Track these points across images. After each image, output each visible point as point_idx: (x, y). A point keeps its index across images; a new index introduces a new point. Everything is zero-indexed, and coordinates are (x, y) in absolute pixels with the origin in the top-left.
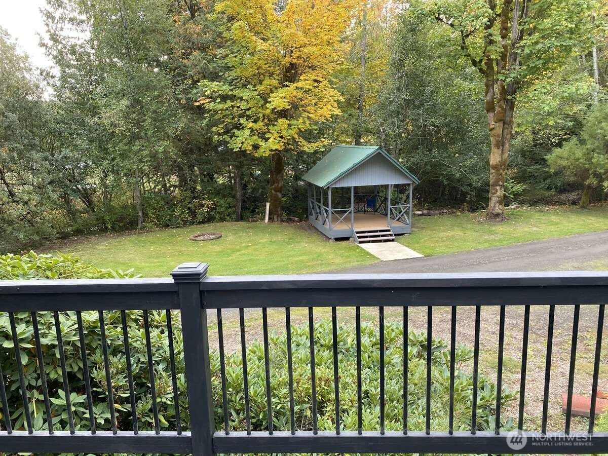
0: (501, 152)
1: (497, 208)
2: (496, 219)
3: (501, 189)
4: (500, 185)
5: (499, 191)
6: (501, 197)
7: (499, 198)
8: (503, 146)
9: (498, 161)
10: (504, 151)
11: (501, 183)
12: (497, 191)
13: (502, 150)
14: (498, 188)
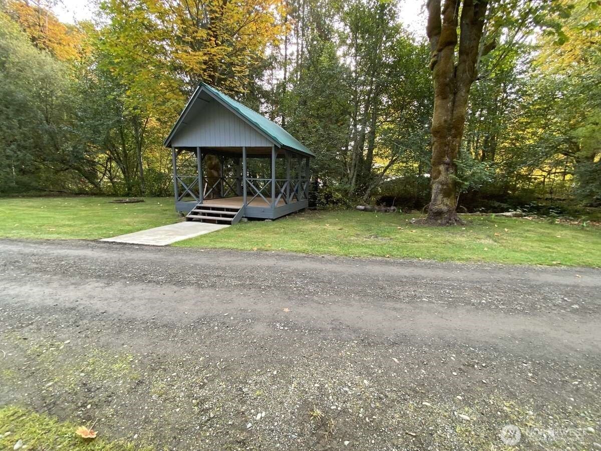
0: (450, 105)
1: (438, 203)
2: (437, 220)
3: (447, 170)
4: (444, 163)
5: (443, 173)
6: (447, 184)
7: (443, 185)
8: (455, 94)
9: (443, 121)
10: (456, 104)
11: (447, 160)
12: (439, 173)
13: (454, 102)
14: (442, 168)
